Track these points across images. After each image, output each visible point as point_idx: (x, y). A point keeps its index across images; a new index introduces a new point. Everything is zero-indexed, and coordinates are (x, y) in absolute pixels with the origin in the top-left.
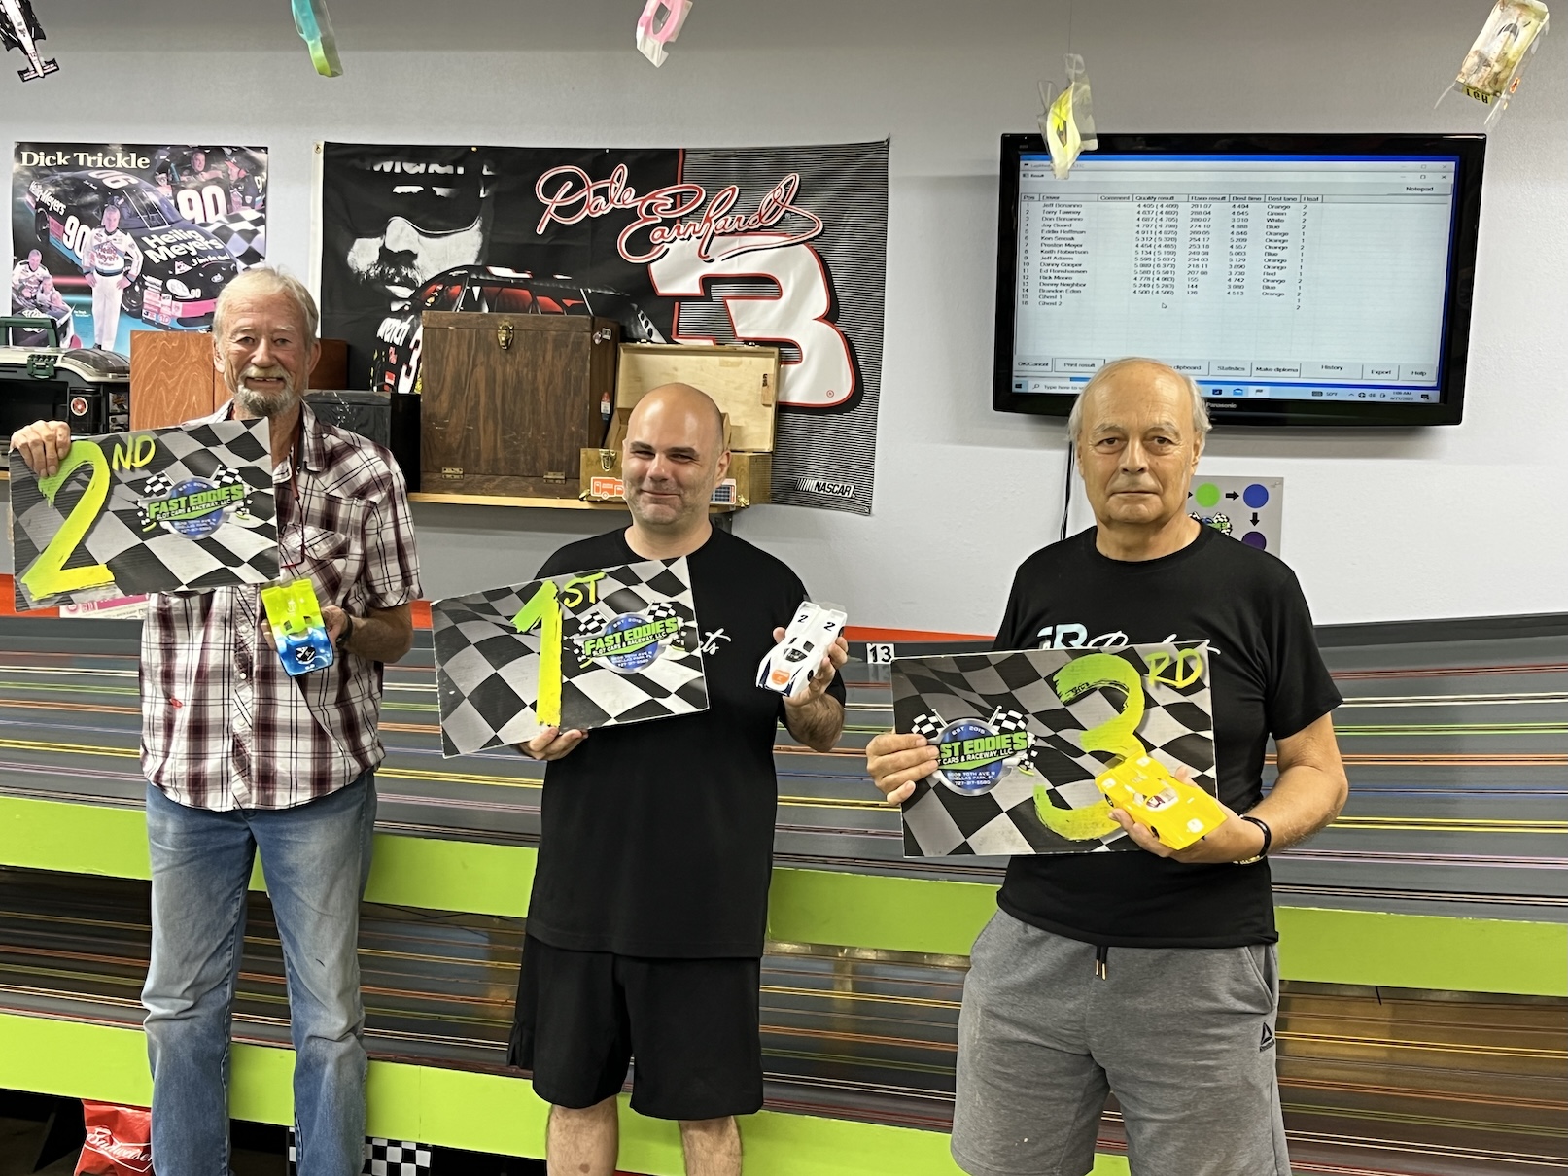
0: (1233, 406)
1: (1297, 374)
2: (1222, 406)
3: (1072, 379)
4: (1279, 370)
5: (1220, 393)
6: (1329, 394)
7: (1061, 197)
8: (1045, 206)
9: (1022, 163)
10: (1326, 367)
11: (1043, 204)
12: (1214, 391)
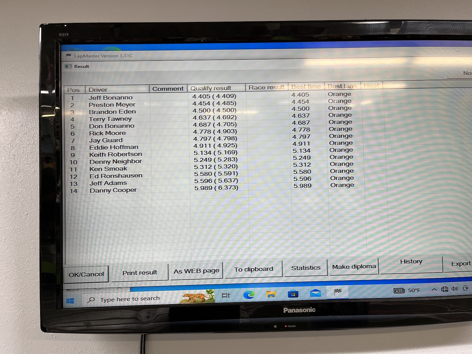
0: (312, 310)
1: (375, 270)
2: (300, 311)
3: (132, 289)
4: (356, 267)
5: (297, 296)
6: (411, 291)
7: (109, 89)
8: (92, 98)
9: (64, 54)
10: (405, 262)
11: (89, 96)
12: (290, 294)
